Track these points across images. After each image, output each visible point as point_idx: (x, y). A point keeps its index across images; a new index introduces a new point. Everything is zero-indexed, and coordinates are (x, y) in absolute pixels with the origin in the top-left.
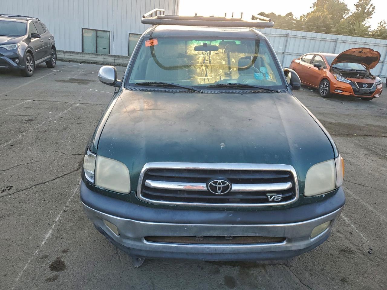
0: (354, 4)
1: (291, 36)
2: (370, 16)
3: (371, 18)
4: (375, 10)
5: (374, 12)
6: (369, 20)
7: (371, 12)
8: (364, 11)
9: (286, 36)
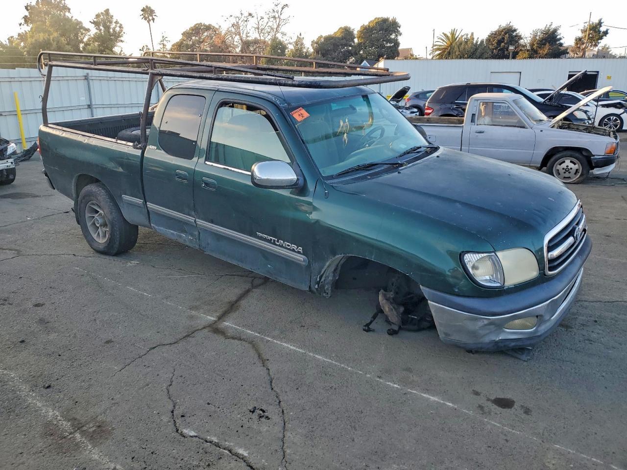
0: (90, 22)
1: (93, 78)
2: (120, 39)
3: (122, 41)
4: (124, 30)
5: (123, 32)
6: (119, 44)
7: (120, 33)
8: (109, 32)
9: (86, 79)
